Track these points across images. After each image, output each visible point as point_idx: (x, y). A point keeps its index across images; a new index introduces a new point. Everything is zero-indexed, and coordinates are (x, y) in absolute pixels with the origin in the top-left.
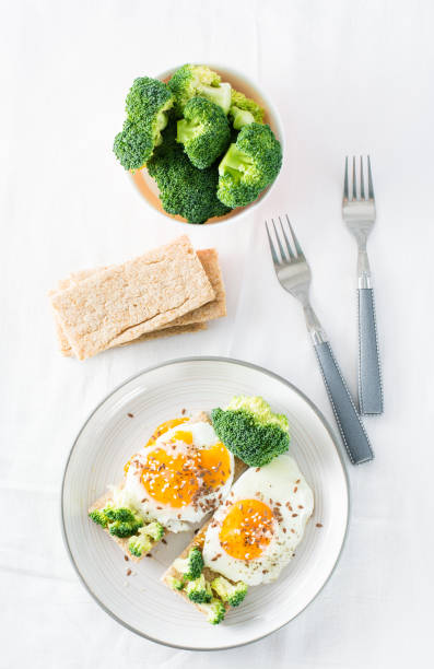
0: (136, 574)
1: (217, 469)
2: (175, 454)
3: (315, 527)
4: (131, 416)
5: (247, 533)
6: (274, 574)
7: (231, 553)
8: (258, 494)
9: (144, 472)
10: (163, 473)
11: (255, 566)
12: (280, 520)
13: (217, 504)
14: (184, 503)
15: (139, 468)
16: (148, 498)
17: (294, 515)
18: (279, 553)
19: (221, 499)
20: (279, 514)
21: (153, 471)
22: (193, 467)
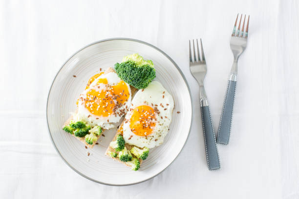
0: (92, 154)
1: (123, 94)
2: (100, 90)
4: (75, 76)
5: (143, 122)
6: (161, 140)
7: (137, 134)
8: (145, 102)
9: (86, 102)
10: (96, 101)
11: (150, 138)
12: (159, 113)
13: (126, 111)
14: (109, 113)
15: (84, 101)
16: (91, 115)
17: (165, 109)
18: (161, 130)
19: (127, 108)
20: (158, 110)
21: (90, 101)
22: (110, 95)
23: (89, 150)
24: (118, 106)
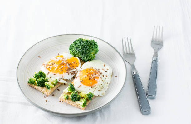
1: (74, 63)
3: (114, 77)
4: (40, 57)
5: (89, 76)
7: (84, 84)
8: (91, 67)
9: (47, 66)
10: (54, 65)
11: (95, 88)
13: (76, 72)
14: (64, 72)
15: (45, 65)
16: (50, 72)
17: (106, 71)
18: (103, 84)
19: (78, 70)
20: (100, 72)
21: (50, 65)
22: (65, 62)
23: (47, 98)
24: (70, 69)
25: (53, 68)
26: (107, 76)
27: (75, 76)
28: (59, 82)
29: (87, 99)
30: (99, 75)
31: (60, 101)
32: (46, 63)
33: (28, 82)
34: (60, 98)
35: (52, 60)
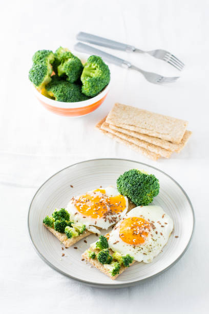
0: (67, 256)
1: (119, 205)
2: (95, 196)
3: (174, 238)
4: (72, 186)
5: (135, 229)
7: (124, 240)
8: (142, 216)
9: (77, 203)
10: (88, 203)
11: (139, 249)
12: (154, 228)
13: (117, 220)
14: (99, 216)
15: (75, 201)
16: (78, 212)
17: (162, 226)
18: (153, 245)
19: (120, 218)
20: (154, 226)
21: (82, 202)
22: (105, 202)
23: (65, 251)
24: (111, 213)
25: (85, 208)
26: (161, 234)
27: (115, 225)
28: (89, 230)
29: (122, 264)
30: (149, 231)
31: (83, 260)
32: (77, 198)
33: (44, 222)
34: (83, 254)
35: (87, 196)
